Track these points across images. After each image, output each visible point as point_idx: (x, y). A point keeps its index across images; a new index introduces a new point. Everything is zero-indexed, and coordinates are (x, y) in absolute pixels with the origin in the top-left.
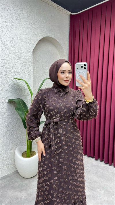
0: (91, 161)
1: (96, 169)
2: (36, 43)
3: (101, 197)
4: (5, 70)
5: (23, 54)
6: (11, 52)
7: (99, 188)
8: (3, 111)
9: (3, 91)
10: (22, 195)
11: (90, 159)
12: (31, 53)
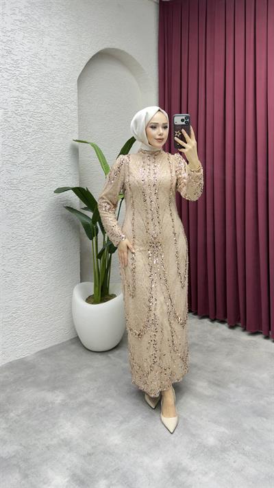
0: (218, 330)
1: (230, 345)
2: (85, 62)
3: (236, 400)
4: (19, 120)
5: (57, 85)
6: (32, 81)
7: (233, 382)
8: (14, 209)
9: (14, 164)
10: (56, 396)
11: (217, 326)
12: (75, 84)
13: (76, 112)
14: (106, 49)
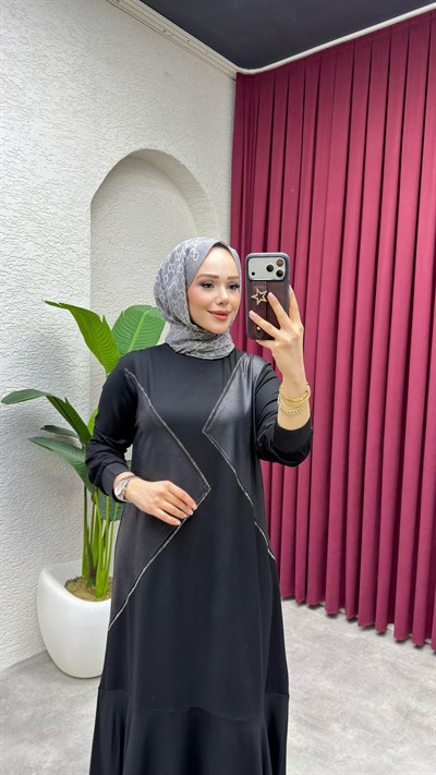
0: (307, 620)
1: (328, 649)
2: (105, 172)
3: (345, 755)
7: (337, 720)
12: (86, 209)
13: (88, 259)
14: (142, 151)
